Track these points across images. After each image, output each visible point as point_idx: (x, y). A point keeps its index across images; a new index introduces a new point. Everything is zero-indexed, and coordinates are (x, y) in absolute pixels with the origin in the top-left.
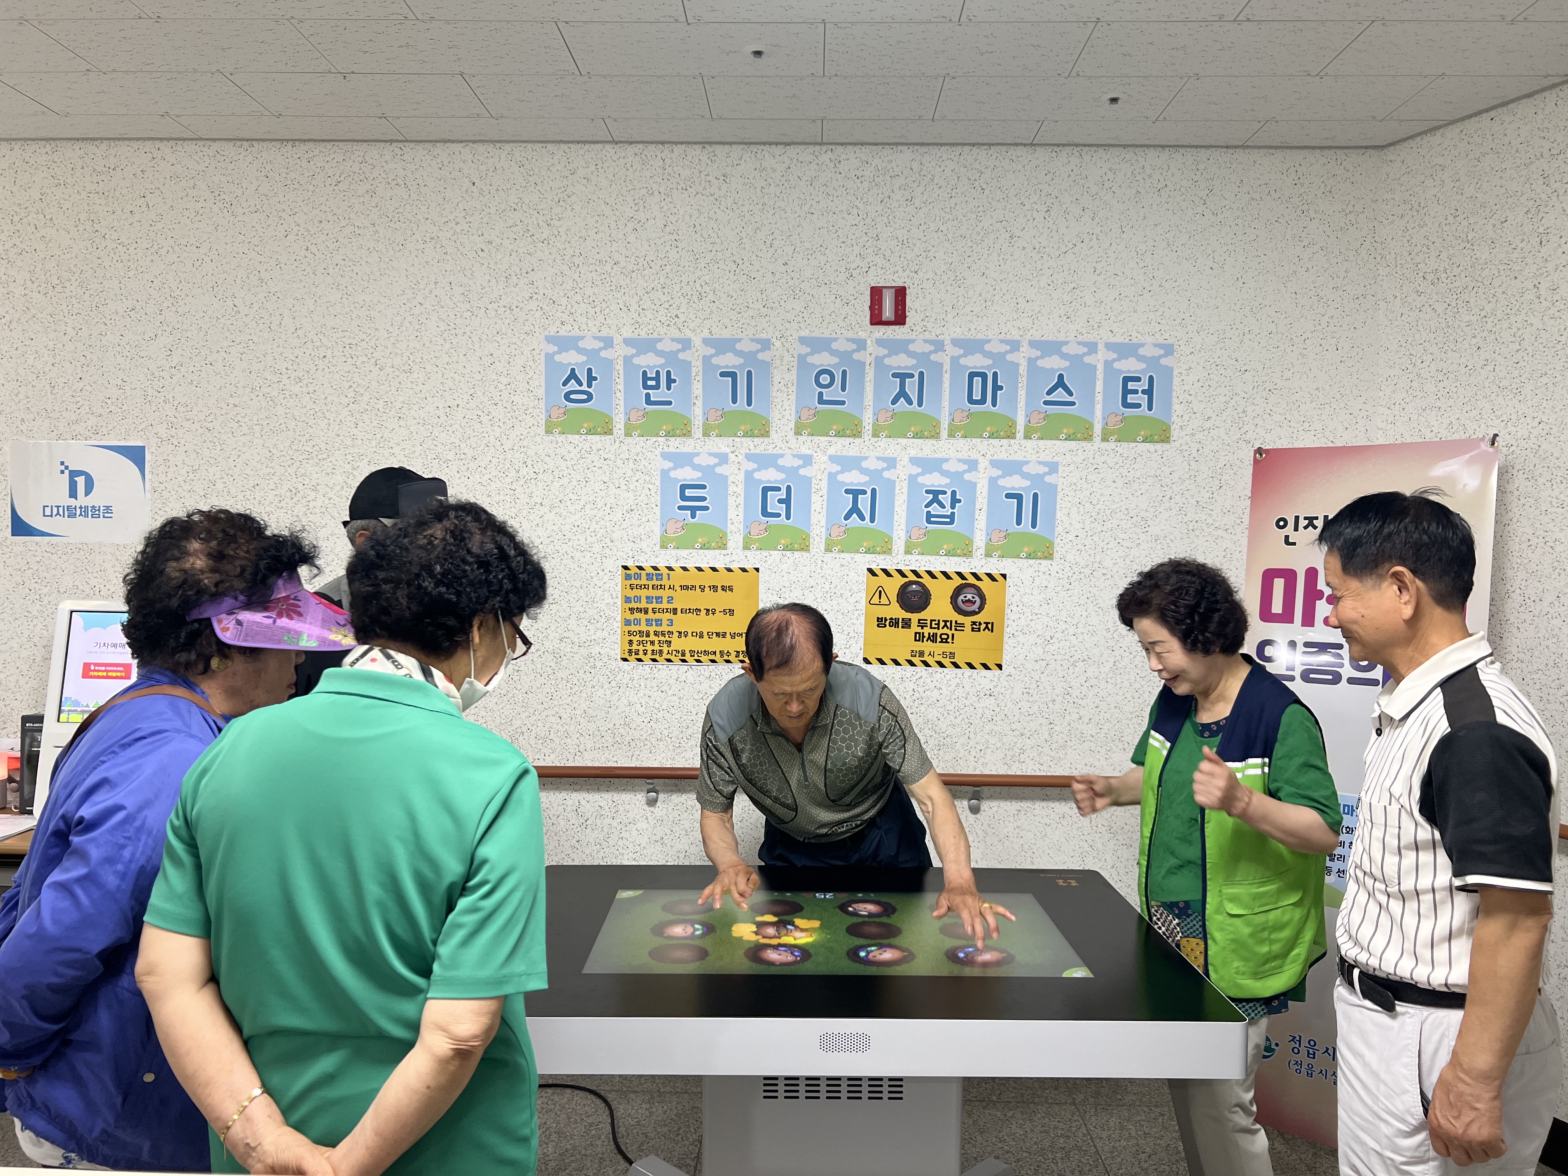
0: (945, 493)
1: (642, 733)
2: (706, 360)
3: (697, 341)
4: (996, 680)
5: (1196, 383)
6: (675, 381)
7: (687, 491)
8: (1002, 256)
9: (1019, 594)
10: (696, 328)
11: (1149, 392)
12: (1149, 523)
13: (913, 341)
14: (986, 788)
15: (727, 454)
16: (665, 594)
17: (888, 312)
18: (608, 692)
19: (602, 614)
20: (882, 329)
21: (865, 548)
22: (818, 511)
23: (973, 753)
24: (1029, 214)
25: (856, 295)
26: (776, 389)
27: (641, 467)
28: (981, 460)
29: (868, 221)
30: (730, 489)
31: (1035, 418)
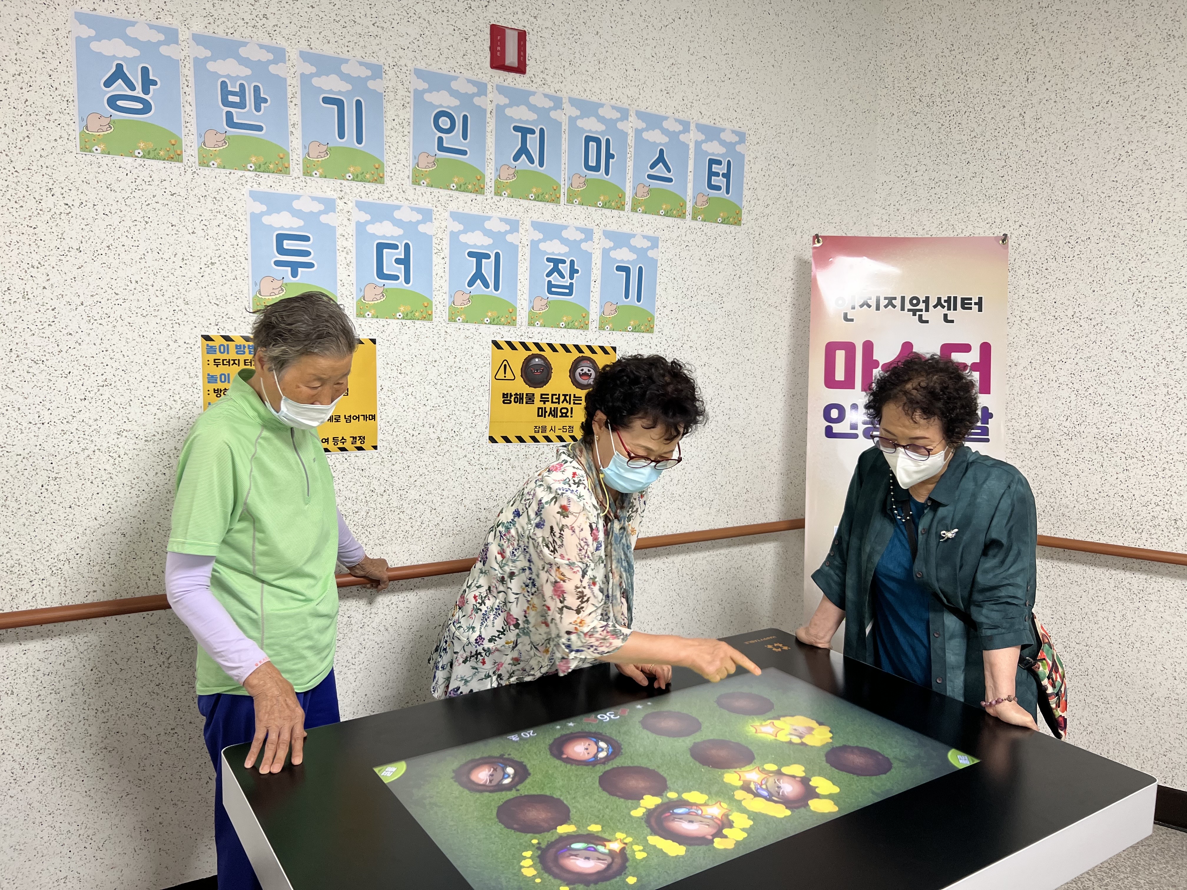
0: (564, 262)
2: (305, 79)
3: (293, 54)
5: (760, 172)
6: (266, 101)
7: (285, 242)
10: (291, 37)
11: (727, 176)
12: (724, 299)
13: (534, 93)
15: (334, 201)
17: (511, 58)
19: (177, 397)
20: (503, 74)
21: (490, 318)
22: (439, 275)
25: (476, 31)
26: (390, 127)
27: (224, 208)
28: (596, 229)
30: (339, 243)
31: (641, 191)
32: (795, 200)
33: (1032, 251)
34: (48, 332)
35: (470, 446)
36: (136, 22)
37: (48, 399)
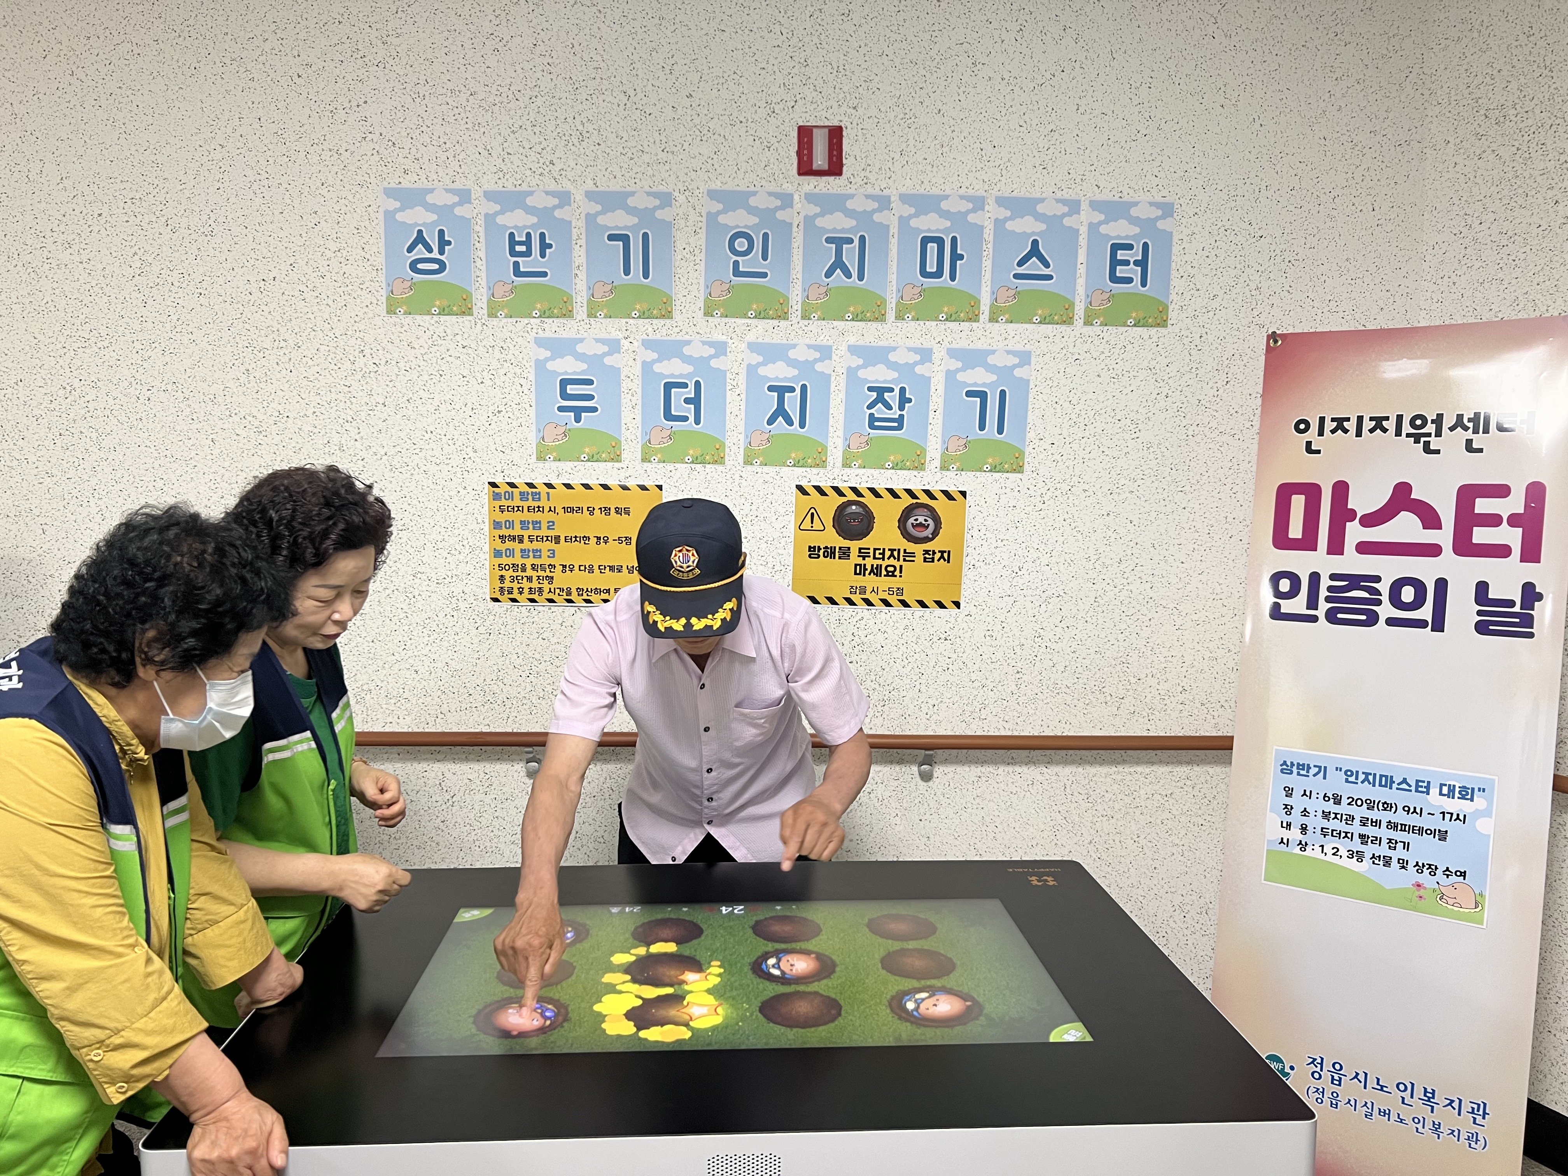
0: (891, 390)
1: (519, 690)
2: (590, 219)
3: (578, 196)
4: (953, 620)
5: (1200, 252)
6: (550, 246)
7: (569, 387)
8: (963, 89)
9: (981, 515)
10: (577, 178)
11: (1142, 263)
12: (1140, 426)
13: (852, 196)
14: (939, 752)
15: (618, 341)
16: (544, 518)
17: (820, 160)
18: (476, 641)
19: (465, 543)
20: (813, 180)
21: (793, 459)
22: (734, 414)
23: (925, 709)
24: (996, 34)
25: (780, 136)
26: (680, 257)
27: (510, 356)
28: (936, 348)
29: (795, 40)
30: (624, 385)
31: (1003, 295)
36: (435, 189)
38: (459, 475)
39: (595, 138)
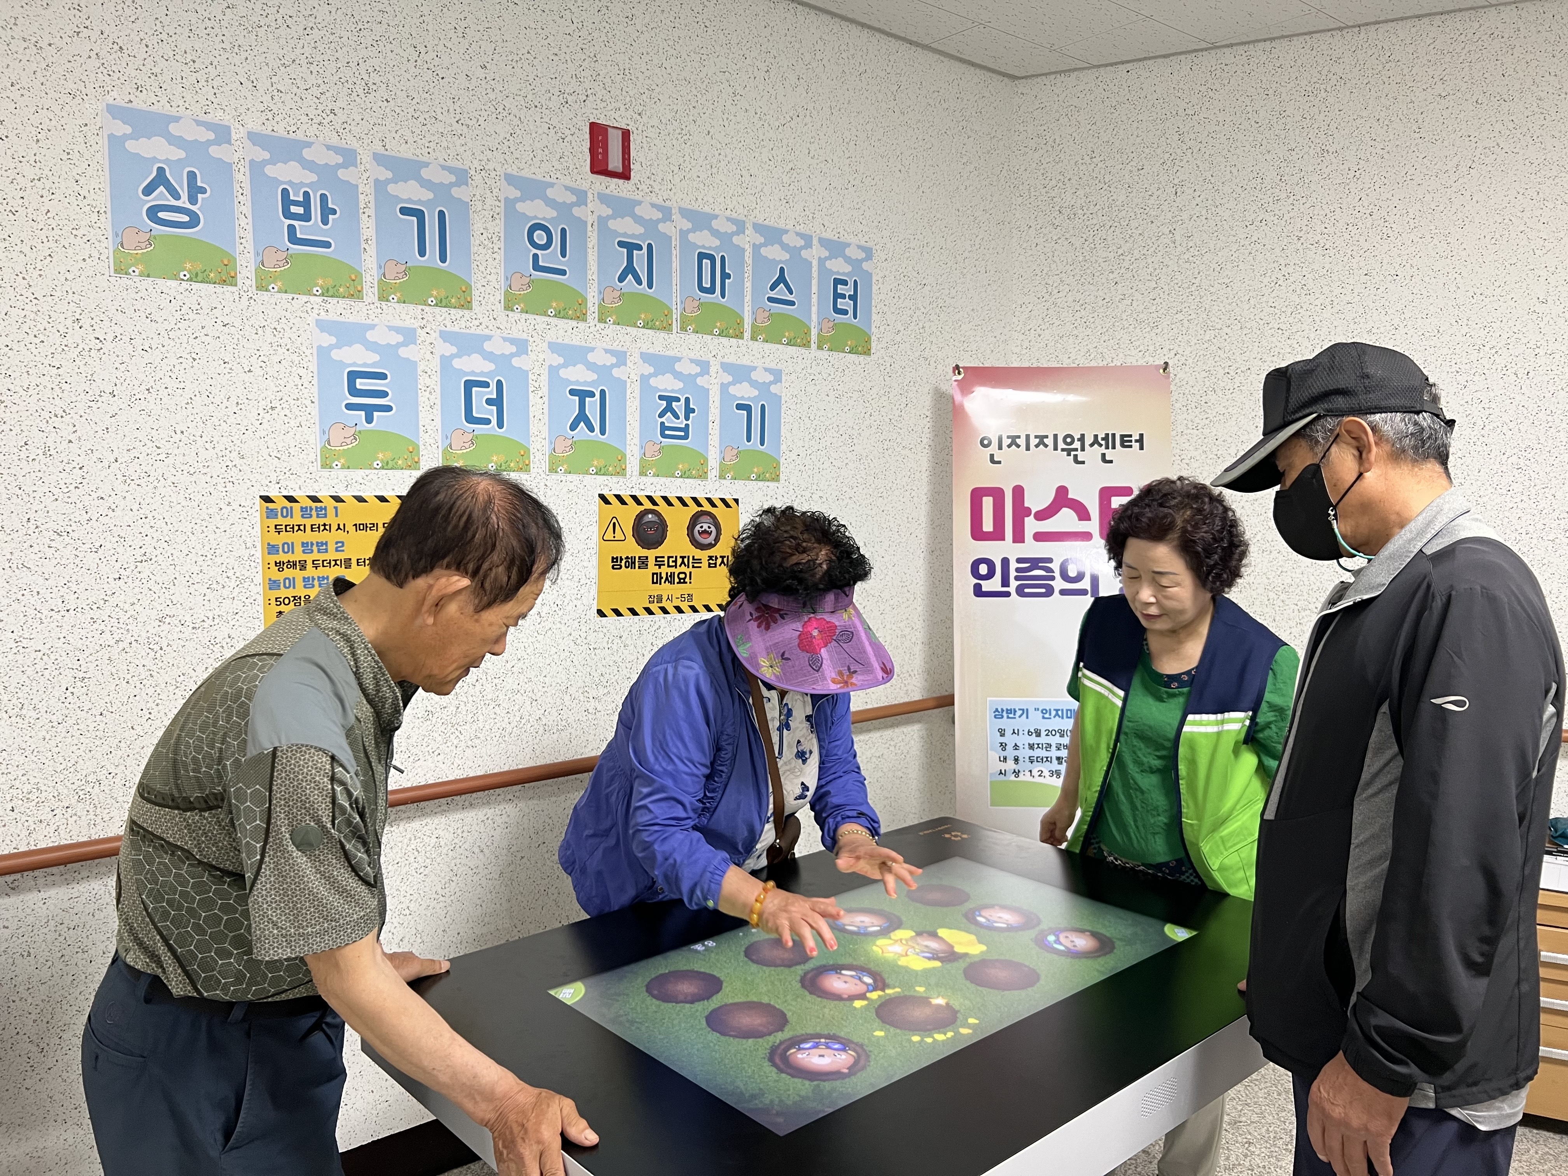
0: (678, 400)
2: (380, 186)
3: (365, 157)
5: (889, 293)
6: (334, 212)
7: (358, 381)
8: (726, 115)
10: (363, 136)
11: (853, 298)
13: (640, 203)
15: (414, 330)
16: (331, 537)
17: (615, 163)
19: (230, 574)
20: (604, 180)
21: (596, 468)
22: (538, 417)
25: (573, 129)
26: (478, 242)
27: (286, 340)
28: (712, 361)
29: (584, 33)
30: (421, 381)
31: (761, 316)
32: (927, 325)
33: (1190, 383)
34: (74, 495)
35: (576, 622)
36: (181, 118)
37: (73, 579)
38: (220, 487)
39: (383, 92)
